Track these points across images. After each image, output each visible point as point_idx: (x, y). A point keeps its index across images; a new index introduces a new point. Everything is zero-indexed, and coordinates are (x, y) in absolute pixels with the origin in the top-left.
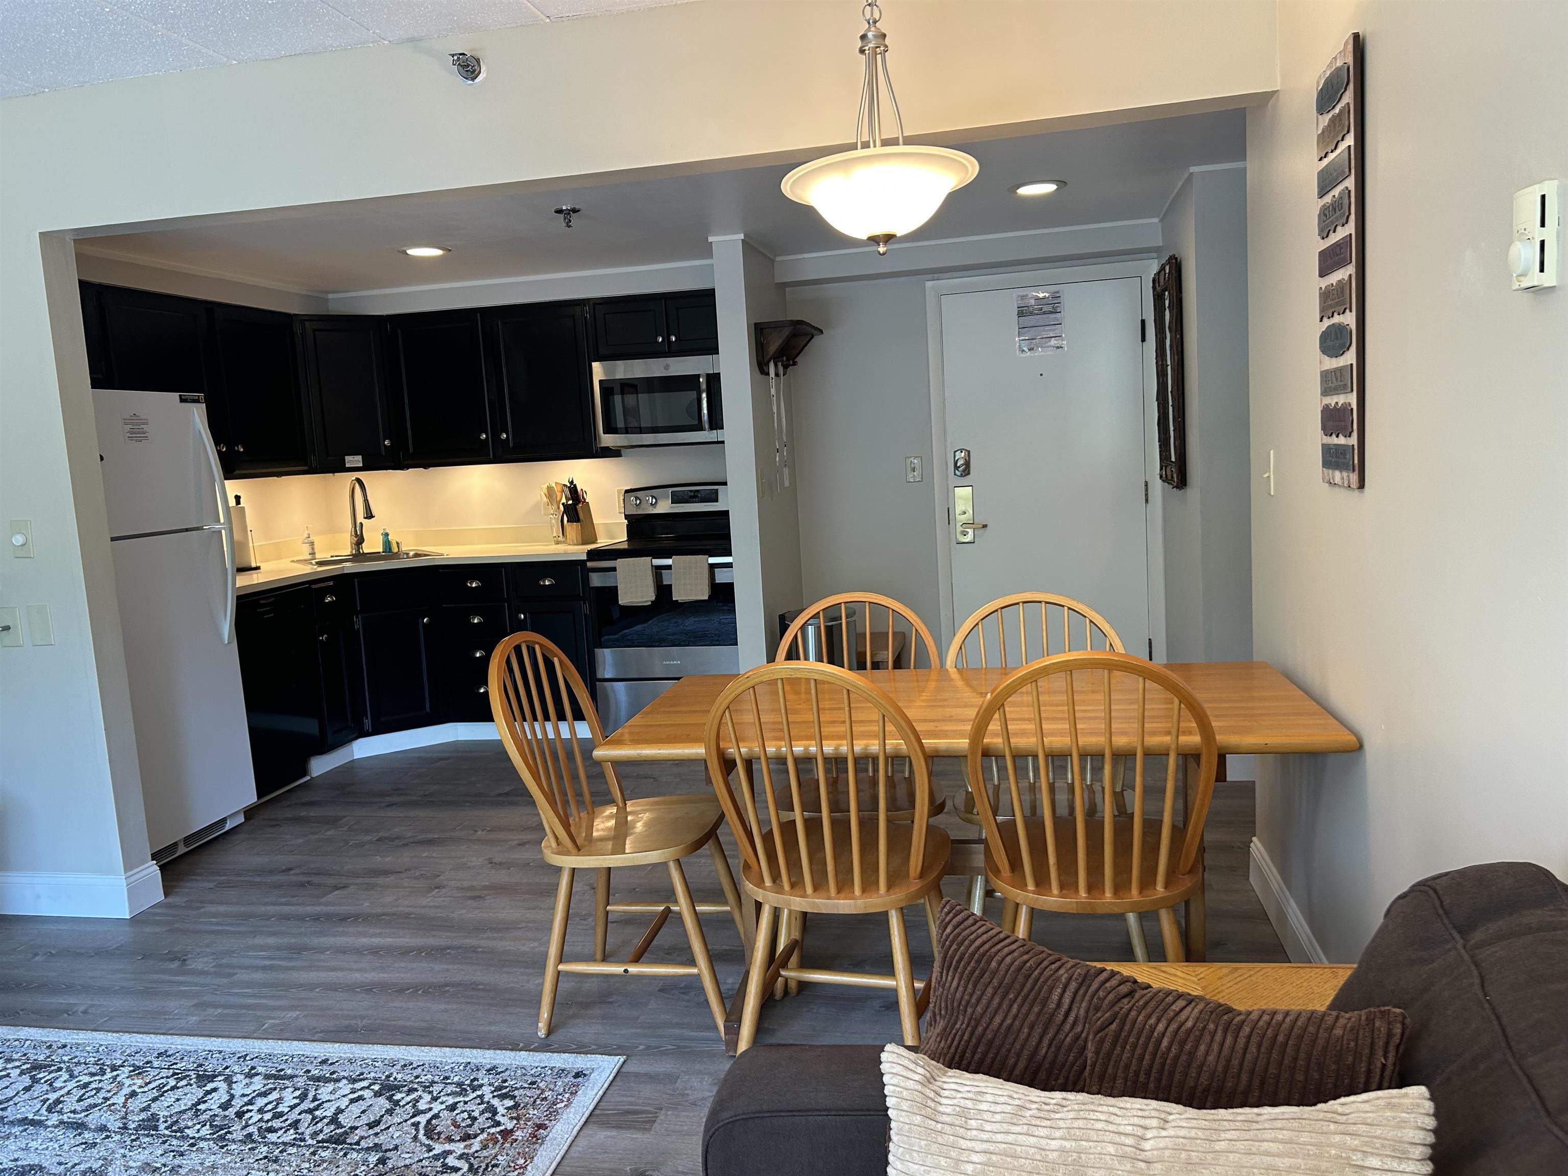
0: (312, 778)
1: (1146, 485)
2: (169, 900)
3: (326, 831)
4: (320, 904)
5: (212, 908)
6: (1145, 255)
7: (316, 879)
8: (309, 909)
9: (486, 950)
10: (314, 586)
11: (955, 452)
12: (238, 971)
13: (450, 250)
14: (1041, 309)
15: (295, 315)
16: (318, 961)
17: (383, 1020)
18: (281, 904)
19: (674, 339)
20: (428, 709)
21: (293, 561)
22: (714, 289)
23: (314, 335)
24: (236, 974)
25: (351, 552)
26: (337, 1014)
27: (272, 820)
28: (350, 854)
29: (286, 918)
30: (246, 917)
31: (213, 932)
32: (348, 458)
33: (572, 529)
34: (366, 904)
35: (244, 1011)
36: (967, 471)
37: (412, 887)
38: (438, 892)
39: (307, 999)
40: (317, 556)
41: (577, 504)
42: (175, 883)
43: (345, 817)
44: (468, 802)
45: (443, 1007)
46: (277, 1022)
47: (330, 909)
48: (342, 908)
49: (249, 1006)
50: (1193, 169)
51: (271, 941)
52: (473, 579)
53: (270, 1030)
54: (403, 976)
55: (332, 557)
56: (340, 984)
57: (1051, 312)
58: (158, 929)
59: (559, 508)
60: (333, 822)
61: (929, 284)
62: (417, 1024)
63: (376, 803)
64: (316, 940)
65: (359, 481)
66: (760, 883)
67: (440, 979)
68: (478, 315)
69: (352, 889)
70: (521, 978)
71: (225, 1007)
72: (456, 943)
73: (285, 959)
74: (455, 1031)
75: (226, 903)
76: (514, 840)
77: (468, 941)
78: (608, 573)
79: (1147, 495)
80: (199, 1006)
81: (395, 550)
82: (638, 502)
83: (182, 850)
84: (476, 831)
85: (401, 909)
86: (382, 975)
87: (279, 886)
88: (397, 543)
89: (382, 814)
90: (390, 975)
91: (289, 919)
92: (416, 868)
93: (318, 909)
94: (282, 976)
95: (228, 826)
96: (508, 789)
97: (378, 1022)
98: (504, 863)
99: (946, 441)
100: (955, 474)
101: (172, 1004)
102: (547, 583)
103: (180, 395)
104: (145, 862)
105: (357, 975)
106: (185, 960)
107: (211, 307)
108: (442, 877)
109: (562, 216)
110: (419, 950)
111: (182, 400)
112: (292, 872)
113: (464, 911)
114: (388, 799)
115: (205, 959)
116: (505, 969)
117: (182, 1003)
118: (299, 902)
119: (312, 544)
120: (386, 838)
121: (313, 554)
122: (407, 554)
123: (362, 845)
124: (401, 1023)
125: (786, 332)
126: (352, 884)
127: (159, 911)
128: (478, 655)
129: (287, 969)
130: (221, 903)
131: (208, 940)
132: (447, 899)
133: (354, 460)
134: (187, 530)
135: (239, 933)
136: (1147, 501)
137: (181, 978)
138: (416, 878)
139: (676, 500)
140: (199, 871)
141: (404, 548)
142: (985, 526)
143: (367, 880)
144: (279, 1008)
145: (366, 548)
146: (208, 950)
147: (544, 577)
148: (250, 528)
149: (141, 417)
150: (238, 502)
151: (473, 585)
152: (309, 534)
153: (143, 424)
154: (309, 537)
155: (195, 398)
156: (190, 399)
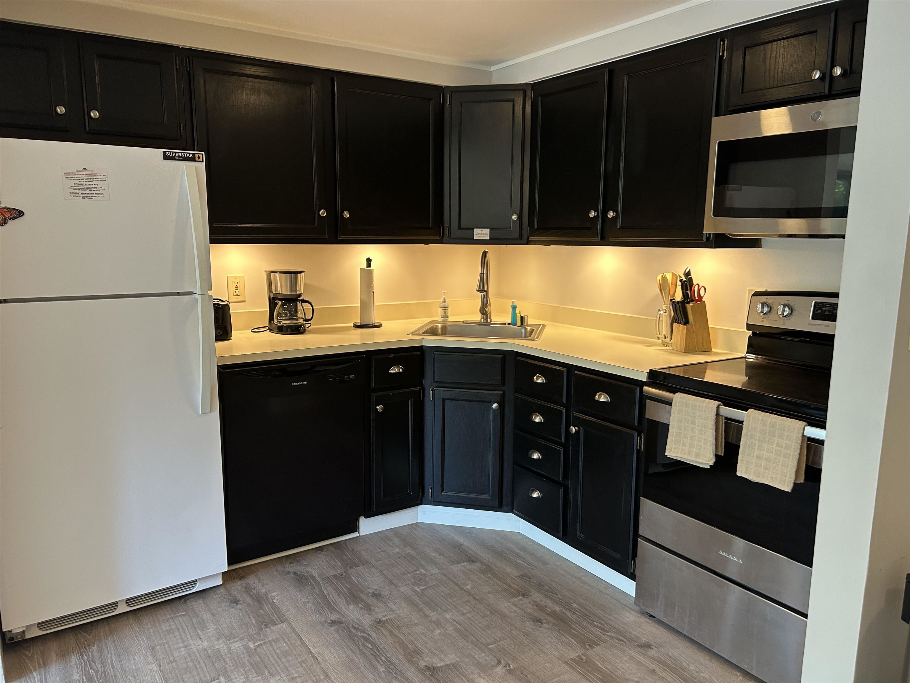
0: (358, 537)
15: (445, 87)
19: (839, 72)
25: (480, 320)
32: (477, 231)
33: (678, 332)
41: (690, 302)
59: (669, 304)
65: (485, 254)
68: (607, 70)
81: (519, 323)
82: (766, 309)
102: (603, 399)
103: (164, 153)
119: (446, 308)
128: (535, 457)
133: (482, 234)
139: (819, 314)
147: (601, 392)
148: (373, 289)
149: (95, 173)
150: (369, 265)
151: (539, 381)
152: (445, 299)
153: (97, 180)
154: (445, 302)
155: (188, 155)
156: (180, 157)
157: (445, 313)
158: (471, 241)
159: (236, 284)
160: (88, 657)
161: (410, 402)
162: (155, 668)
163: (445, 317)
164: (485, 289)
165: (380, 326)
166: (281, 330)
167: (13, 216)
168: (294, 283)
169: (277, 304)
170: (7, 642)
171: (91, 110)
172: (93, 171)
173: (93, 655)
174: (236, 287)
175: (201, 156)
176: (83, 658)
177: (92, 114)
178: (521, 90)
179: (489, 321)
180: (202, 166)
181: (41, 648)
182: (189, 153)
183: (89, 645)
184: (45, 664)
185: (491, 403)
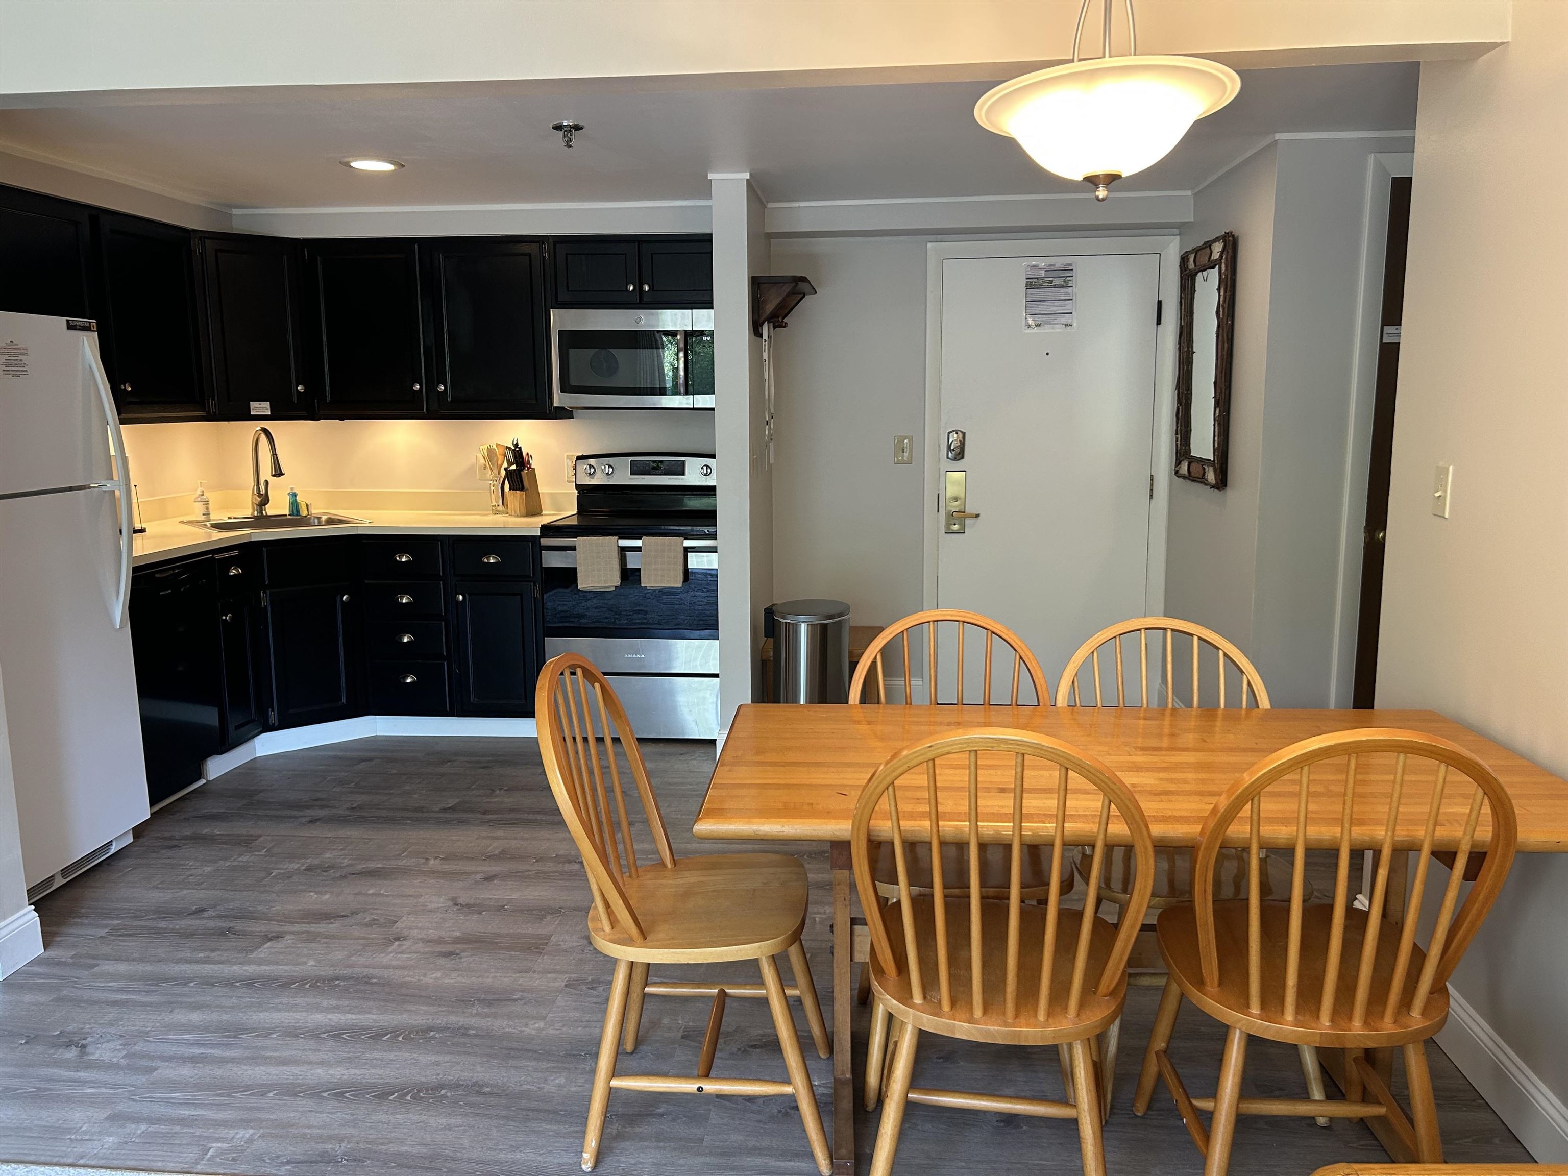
0: (208, 782)
1: (1152, 480)
2: (52, 953)
3: (240, 855)
4: (249, 962)
5: (109, 967)
6: (1166, 231)
7: (239, 925)
8: (236, 969)
9: (480, 1033)
10: (217, 557)
11: (949, 433)
12: (158, 1063)
13: (403, 166)
14: (1051, 282)
15: (194, 231)
16: (264, 1048)
17: (369, 1143)
18: (198, 962)
19: (647, 288)
20: (344, 701)
21: (182, 522)
22: (711, 235)
23: (217, 256)
24: (156, 1069)
25: (252, 514)
26: (305, 1134)
27: (165, 839)
28: (276, 888)
29: (208, 982)
30: (157, 980)
31: (115, 1003)
32: (253, 405)
33: (515, 499)
34: (311, 963)
35: (177, 1128)
36: (959, 454)
37: (364, 938)
38: (400, 945)
39: (259, 1109)
40: (212, 517)
41: (522, 470)
42: (54, 929)
43: (260, 836)
44: (408, 818)
45: (443, 1121)
46: (225, 1146)
47: (266, 969)
48: (281, 967)
49: (183, 1120)
50: (1278, 136)
51: (196, 1017)
52: (403, 552)
53: (218, 1160)
54: (380, 1072)
55: (230, 518)
56: (299, 1085)
57: (1063, 286)
58: (42, 998)
59: (499, 473)
60: (247, 842)
61: (929, 245)
62: (415, 1150)
63: (296, 817)
64: (255, 1017)
65: (265, 431)
66: (905, 997)
67: (430, 1076)
68: (416, 246)
69: (288, 940)
70: (535, 1075)
71: (151, 1121)
72: (441, 1021)
73: (218, 1045)
74: (469, 1161)
75: (127, 960)
76: (477, 873)
77: (453, 1019)
78: (564, 552)
79: (1151, 490)
80: (114, 1118)
81: (304, 513)
82: (592, 470)
83: (59, 882)
84: (427, 859)
85: (357, 970)
86: (353, 1071)
87: (189, 935)
88: (307, 506)
89: (306, 832)
90: (362, 1071)
91: (213, 984)
92: (365, 911)
93: (250, 969)
94: (219, 1072)
95: (114, 849)
96: (452, 802)
97: (362, 1146)
98: (474, 905)
99: (939, 419)
100: (948, 457)
101: (77, 1116)
102: (492, 561)
103: (68, 321)
104: (19, 908)
105: (320, 1071)
106: (84, 1046)
107: (96, 214)
108: (399, 924)
109: (561, 133)
110: (395, 1032)
111: (70, 327)
112: (206, 914)
113: (439, 974)
114: (308, 812)
115: (111, 1045)
116: (512, 1062)
117: (90, 1114)
118: (223, 959)
119: (206, 503)
120: (317, 867)
121: (208, 515)
122: (319, 518)
123: (289, 876)
124: (393, 1148)
125: (787, 289)
126: (286, 933)
127: (36, 969)
128: (406, 640)
129: (223, 1061)
130: (118, 959)
131: (111, 1016)
132: (415, 956)
133: (261, 407)
134: (71, 489)
135: (151, 1004)
136: (1151, 496)
137: (82, 1075)
138: (366, 925)
139: (636, 470)
140: (83, 910)
141: (314, 511)
142: (977, 516)
143: (305, 927)
144: (225, 1124)
145: (270, 510)
146: (113, 1030)
147: (488, 554)
149: (19, 346)
152: (203, 491)
153: (20, 353)
154: (203, 495)
155: (86, 324)
156: (78, 326)
157: (207, 509)
158: (247, 417)
175: (95, 324)
179: (266, 514)
180: (96, 337)
182: (86, 322)
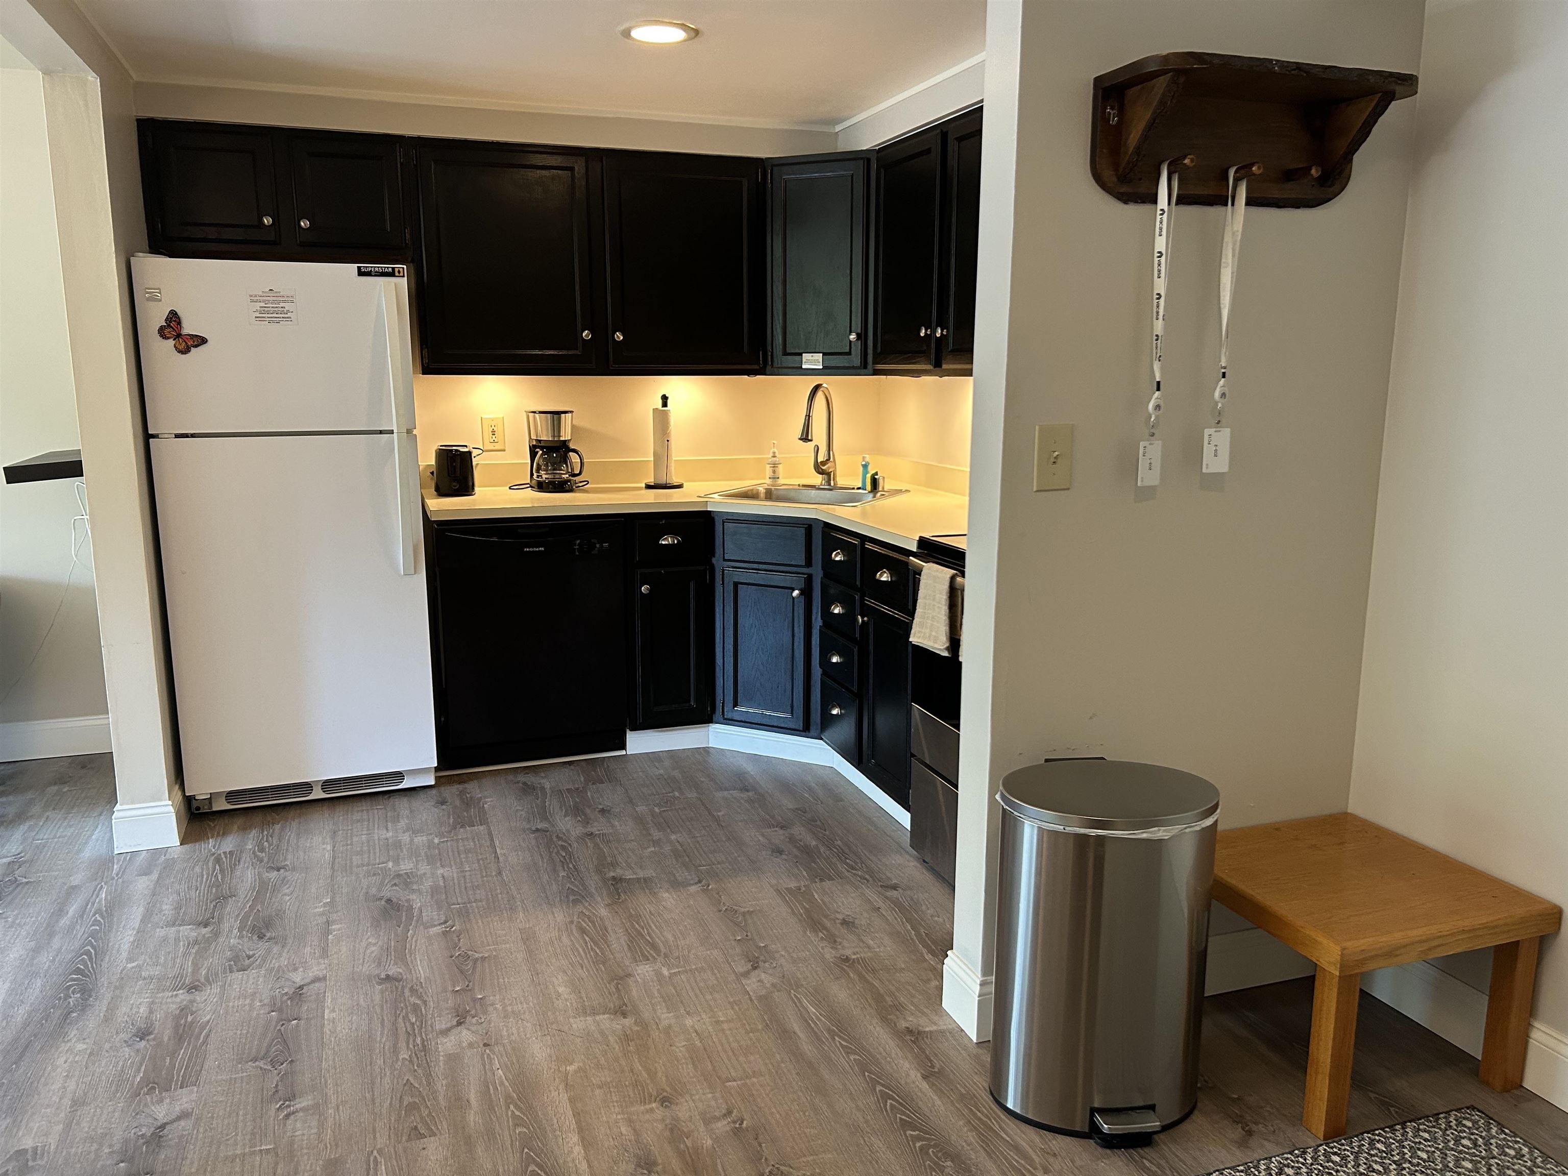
0: (627, 754)
15: (767, 159)
32: (803, 356)
65: (822, 388)
83: (317, 794)
95: (408, 784)
102: (884, 578)
103: (359, 268)
111: (363, 273)
133: (813, 360)
148: (668, 437)
149: (281, 294)
150: (665, 404)
151: (838, 559)
152: (775, 453)
153: (284, 302)
154: (774, 457)
155: (386, 270)
156: (377, 272)
157: (775, 472)
158: (799, 371)
159: (493, 427)
160: (268, 833)
161: (692, 585)
162: (329, 847)
163: (775, 478)
164: (810, 438)
165: (680, 486)
166: (541, 487)
167: (196, 343)
168: (556, 426)
169: (537, 452)
170: (193, 810)
171: (302, 219)
172: (279, 292)
173: (273, 831)
174: (493, 431)
175: (401, 270)
176: (262, 833)
177: (302, 224)
178: (862, 159)
179: (832, 484)
180: (403, 282)
181: (227, 821)
182: (388, 267)
183: (273, 824)
184: (225, 834)
185: (793, 590)
